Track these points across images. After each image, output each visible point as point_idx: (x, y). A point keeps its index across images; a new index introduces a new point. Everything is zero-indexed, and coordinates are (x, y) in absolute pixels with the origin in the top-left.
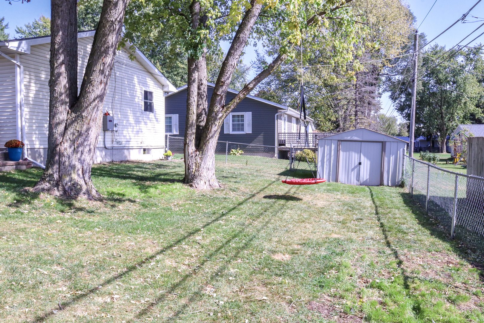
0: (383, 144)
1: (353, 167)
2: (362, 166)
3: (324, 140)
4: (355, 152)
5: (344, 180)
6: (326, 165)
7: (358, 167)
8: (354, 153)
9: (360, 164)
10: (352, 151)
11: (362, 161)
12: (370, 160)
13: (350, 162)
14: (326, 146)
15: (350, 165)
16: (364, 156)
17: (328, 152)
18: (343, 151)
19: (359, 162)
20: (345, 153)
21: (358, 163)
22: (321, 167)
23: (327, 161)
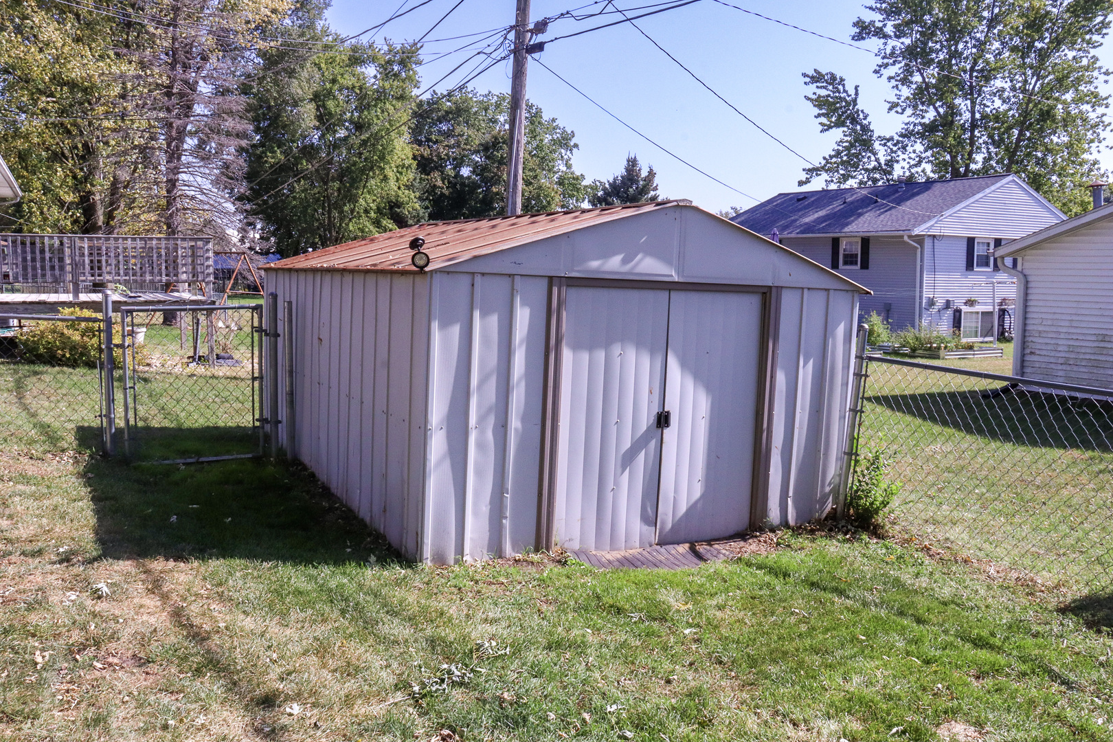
0: (767, 298)
1: (627, 444)
2: (670, 434)
3: (465, 281)
4: (639, 345)
5: (576, 534)
6: (481, 446)
7: (653, 444)
8: (631, 354)
9: (663, 420)
10: (623, 340)
11: (672, 406)
12: (709, 389)
13: (614, 419)
14: (477, 314)
15: (613, 430)
16: (684, 365)
17: (493, 360)
18: (576, 347)
19: (656, 410)
20: (585, 356)
21: (653, 419)
22: (447, 465)
23: (481, 420)
